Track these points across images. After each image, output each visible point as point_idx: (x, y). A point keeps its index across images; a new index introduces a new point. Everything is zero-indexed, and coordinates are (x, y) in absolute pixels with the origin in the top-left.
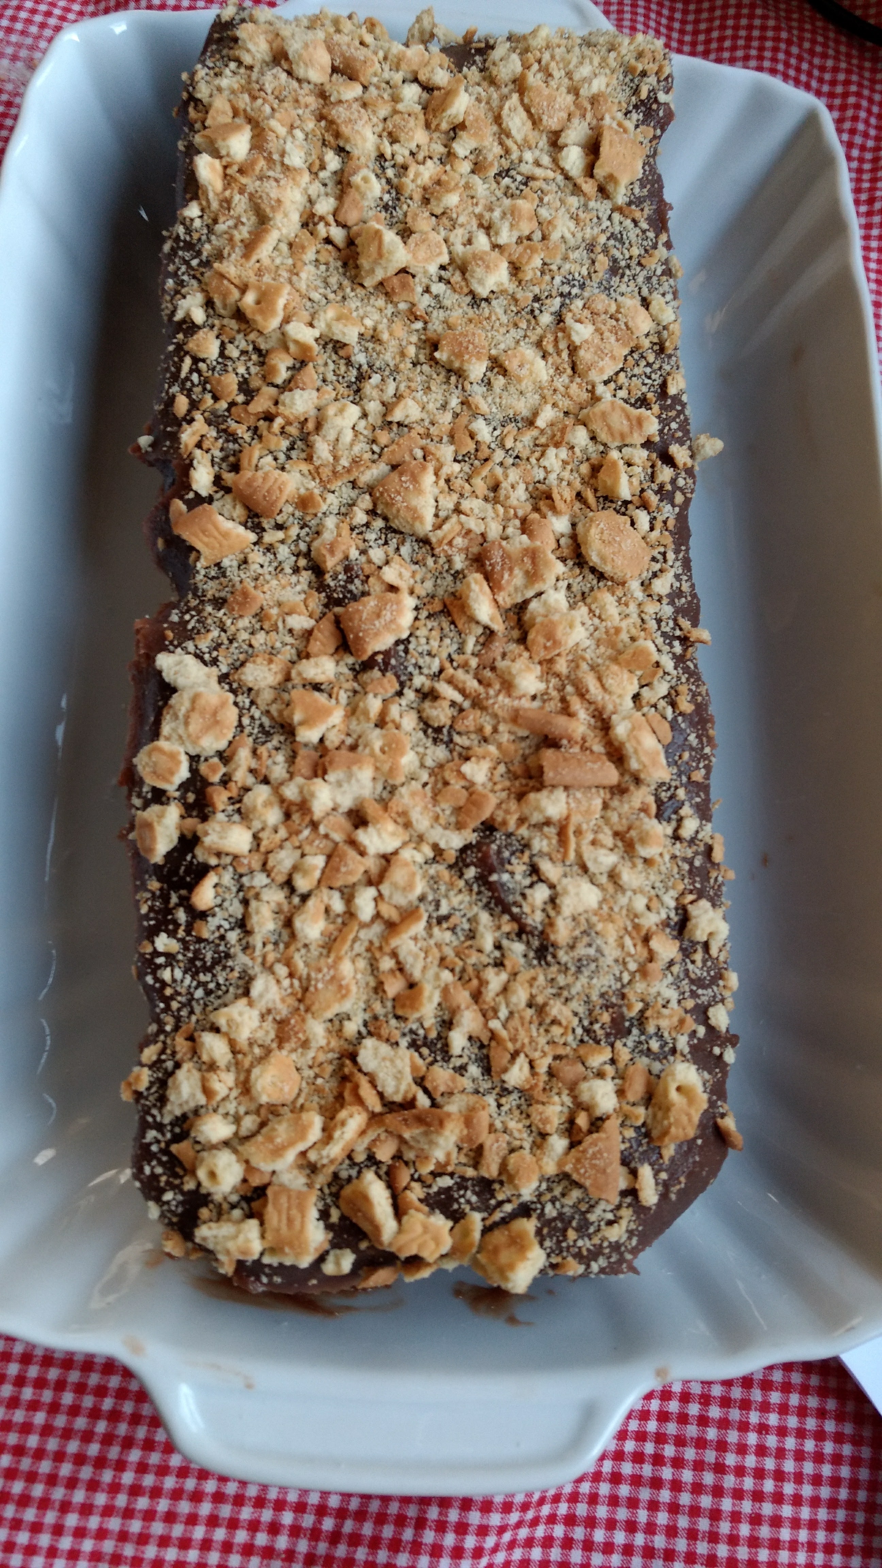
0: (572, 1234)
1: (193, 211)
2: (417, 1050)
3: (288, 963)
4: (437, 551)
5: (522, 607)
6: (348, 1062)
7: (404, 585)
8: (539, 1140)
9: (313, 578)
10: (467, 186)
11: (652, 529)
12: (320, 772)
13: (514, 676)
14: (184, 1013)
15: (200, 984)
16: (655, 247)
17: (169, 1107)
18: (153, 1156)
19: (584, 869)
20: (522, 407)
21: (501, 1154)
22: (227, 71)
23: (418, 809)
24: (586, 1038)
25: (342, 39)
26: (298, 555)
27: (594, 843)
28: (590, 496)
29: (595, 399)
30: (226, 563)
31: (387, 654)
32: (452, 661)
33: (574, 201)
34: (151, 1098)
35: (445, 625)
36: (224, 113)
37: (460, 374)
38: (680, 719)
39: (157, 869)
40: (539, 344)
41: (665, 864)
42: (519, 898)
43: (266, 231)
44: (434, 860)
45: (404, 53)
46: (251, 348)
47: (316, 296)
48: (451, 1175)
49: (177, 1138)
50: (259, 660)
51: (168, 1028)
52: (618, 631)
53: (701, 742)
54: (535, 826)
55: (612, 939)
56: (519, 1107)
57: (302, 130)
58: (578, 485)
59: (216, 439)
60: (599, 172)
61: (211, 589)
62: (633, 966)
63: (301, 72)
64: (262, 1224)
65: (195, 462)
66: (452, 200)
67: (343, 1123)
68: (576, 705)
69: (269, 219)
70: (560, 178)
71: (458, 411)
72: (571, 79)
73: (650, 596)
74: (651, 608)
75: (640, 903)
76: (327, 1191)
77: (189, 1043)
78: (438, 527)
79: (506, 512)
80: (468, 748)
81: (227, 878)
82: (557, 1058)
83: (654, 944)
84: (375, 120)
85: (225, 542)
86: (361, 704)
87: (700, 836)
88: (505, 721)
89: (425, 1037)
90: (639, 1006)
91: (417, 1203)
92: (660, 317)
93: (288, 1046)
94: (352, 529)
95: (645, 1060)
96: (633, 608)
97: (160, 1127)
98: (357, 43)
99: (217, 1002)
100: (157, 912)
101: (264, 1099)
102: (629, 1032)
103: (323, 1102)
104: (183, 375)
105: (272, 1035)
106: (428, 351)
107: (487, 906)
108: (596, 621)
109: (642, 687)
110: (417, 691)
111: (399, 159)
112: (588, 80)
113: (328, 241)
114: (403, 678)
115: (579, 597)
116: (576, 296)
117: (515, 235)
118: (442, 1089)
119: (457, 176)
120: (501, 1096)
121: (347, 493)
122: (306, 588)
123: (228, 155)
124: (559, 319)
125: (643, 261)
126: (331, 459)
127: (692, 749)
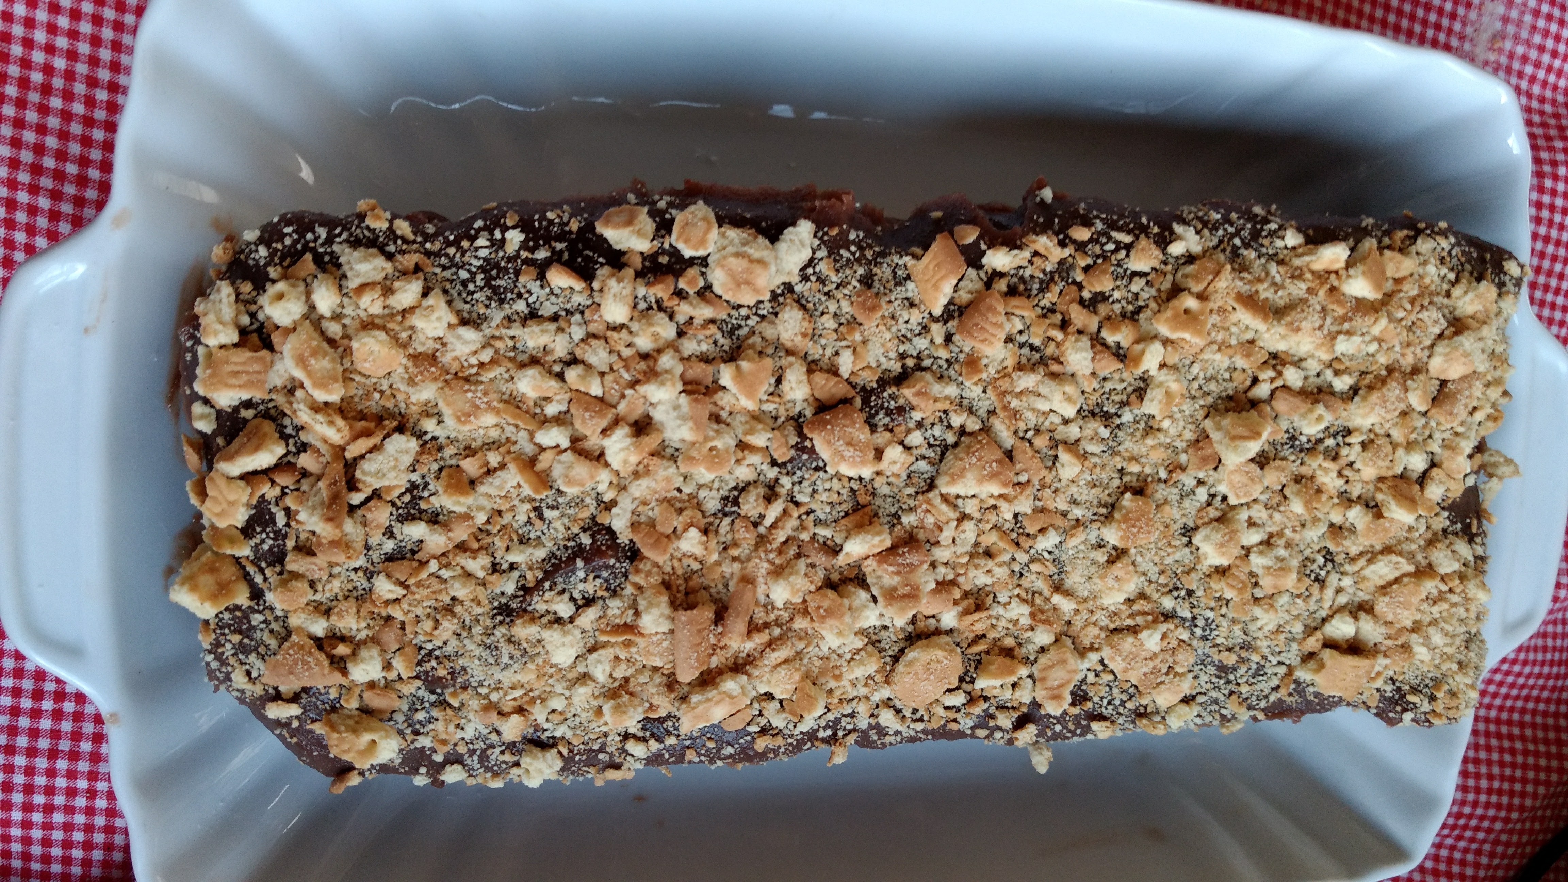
0: (236, 638)
1: (1292, 238)
2: (408, 490)
3: (493, 362)
4: (920, 497)
5: (861, 581)
6: (395, 423)
7: (883, 466)
8: (323, 608)
9: (894, 374)
10: (1316, 520)
11: (947, 708)
12: (689, 387)
13: (787, 579)
14: (444, 261)
15: (473, 275)
16: (1250, 708)
17: (347, 250)
18: (302, 235)
19: (592, 650)
20: (1074, 579)
21: (307, 573)
22: (1444, 271)
23: (653, 485)
24: (423, 652)
25: (1478, 389)
26: (919, 357)
27: (617, 658)
28: (981, 647)
29: (1082, 652)
30: (910, 285)
31: (812, 451)
32: (808, 513)
33: (1298, 628)
34: (359, 231)
35: (845, 507)
36: (1398, 269)
37: (1108, 518)
38: (749, 738)
39: (589, 227)
40: (1142, 596)
41: (597, 727)
42: (559, 588)
43: (1265, 318)
44: (599, 501)
45: (1462, 454)
46: (1141, 303)
47: (1195, 369)
48: (288, 525)
49: (318, 260)
50: (806, 324)
51: (428, 245)
52: (838, 678)
53: (727, 758)
54: (635, 600)
55: (523, 678)
56: (355, 588)
57: (1378, 351)
58: (992, 635)
59: (1044, 271)
60: (1327, 654)
61: (883, 272)
62: (494, 697)
63: (1440, 349)
64: (235, 345)
65: (1016, 252)
66: (1297, 507)
67: (331, 423)
68: (760, 639)
69: (1279, 321)
70: (1324, 614)
71: (1069, 517)
72: (1430, 624)
73: (877, 706)
74: (863, 709)
75: (557, 704)
76: (270, 405)
77: (412, 267)
78: (945, 498)
79: (962, 565)
80: (717, 532)
81: (580, 299)
82: (403, 623)
83: (515, 718)
84: (1387, 426)
85: (929, 286)
86: (760, 426)
87: (629, 758)
88: (742, 569)
89: (421, 498)
90: (455, 703)
91: (259, 494)
92: (1172, 714)
93: (410, 364)
94: (945, 412)
95: (405, 708)
96: (862, 691)
97: (329, 241)
98: (1475, 404)
99: (454, 293)
100: (547, 228)
101: (355, 345)
102: (433, 692)
103: (357, 399)
104: (1114, 234)
105: (420, 349)
106: (1134, 484)
107: (553, 555)
108: (848, 656)
109: (781, 701)
110: (777, 480)
111: (1344, 451)
112: (1427, 642)
113: (1255, 381)
114: (789, 466)
115: (874, 637)
116: (1193, 633)
117: (1260, 572)
118: (369, 516)
119: (1326, 511)
120: (365, 571)
121: (983, 407)
122: (883, 367)
123: (1349, 276)
124: (1168, 616)
125: (1234, 697)
126: (1018, 390)
127: (719, 750)
